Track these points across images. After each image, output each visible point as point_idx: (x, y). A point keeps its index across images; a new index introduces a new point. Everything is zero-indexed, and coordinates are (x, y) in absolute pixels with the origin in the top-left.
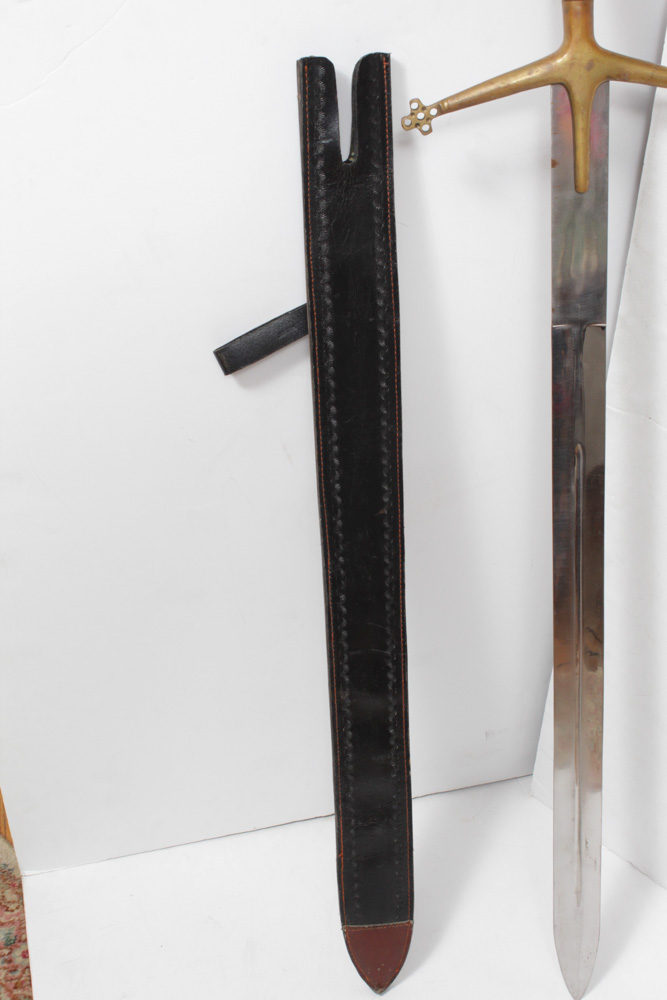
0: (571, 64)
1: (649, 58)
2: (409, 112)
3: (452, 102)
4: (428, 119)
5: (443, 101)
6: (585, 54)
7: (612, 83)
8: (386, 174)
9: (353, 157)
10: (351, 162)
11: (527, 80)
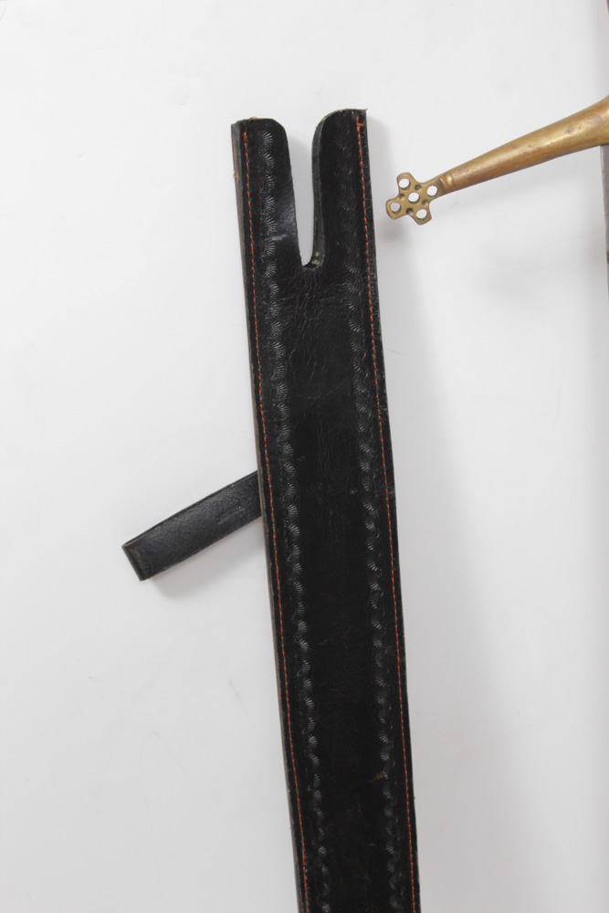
3: (457, 176)
4: (424, 202)
5: (445, 175)
8: (366, 282)
9: (317, 258)
10: (315, 266)
11: (565, 140)
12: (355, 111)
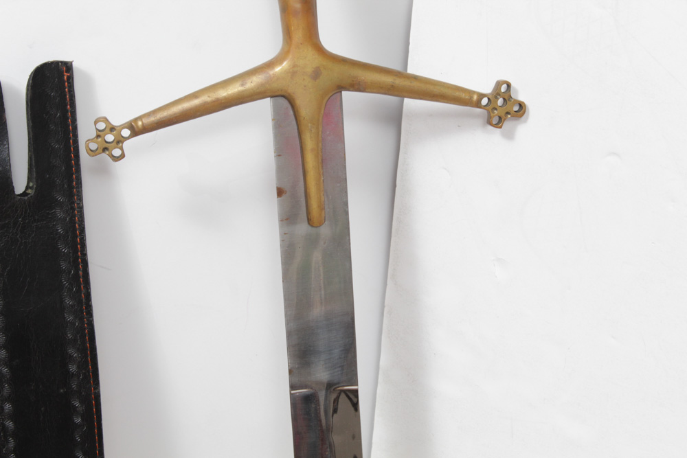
0: (293, 73)
2: (95, 135)
3: (146, 121)
4: (118, 142)
5: (136, 120)
6: (310, 60)
7: (344, 93)
8: (73, 209)
9: (31, 188)
10: (27, 194)
11: (240, 92)
12: (62, 62)
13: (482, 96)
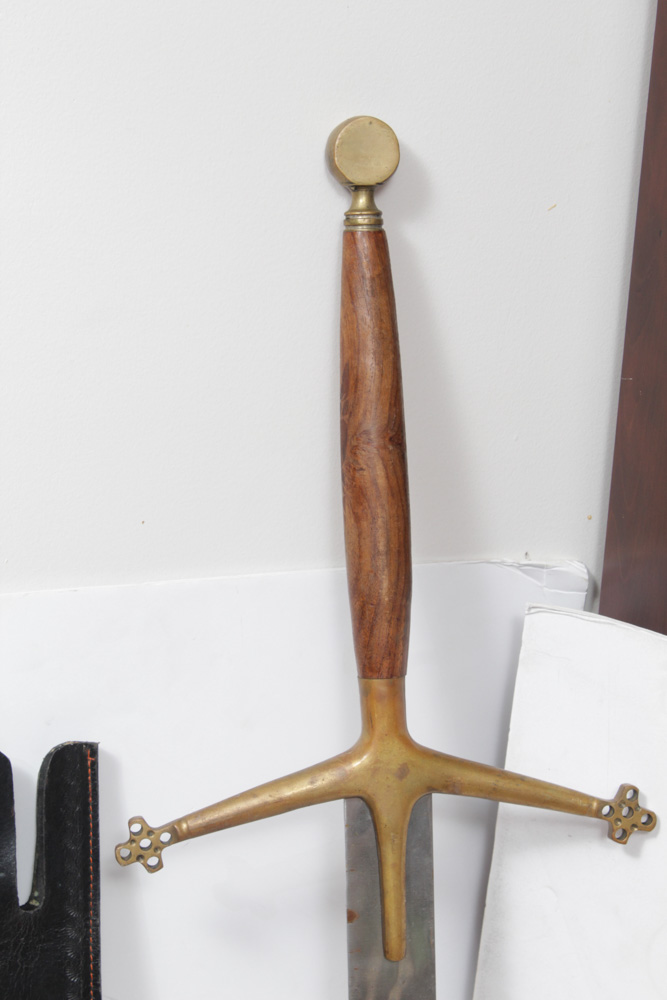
0: (374, 770)
1: (486, 758)
2: (128, 838)
3: (193, 823)
4: (156, 849)
5: (179, 821)
6: (396, 755)
7: (436, 796)
8: (88, 927)
9: (36, 898)
10: (33, 907)
11: (308, 791)
12: (86, 744)
13: (602, 803)
